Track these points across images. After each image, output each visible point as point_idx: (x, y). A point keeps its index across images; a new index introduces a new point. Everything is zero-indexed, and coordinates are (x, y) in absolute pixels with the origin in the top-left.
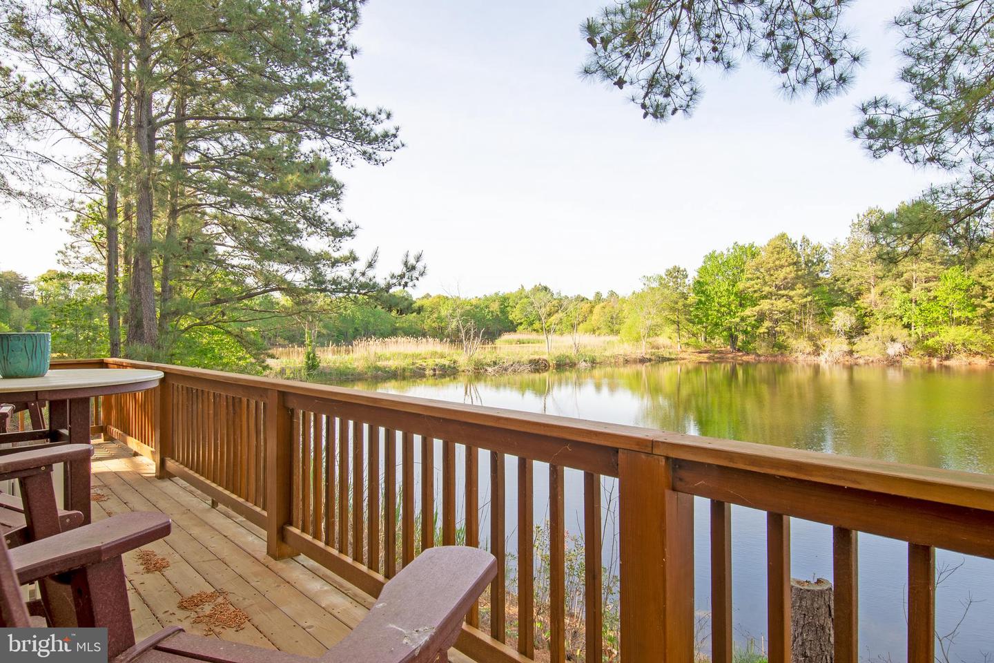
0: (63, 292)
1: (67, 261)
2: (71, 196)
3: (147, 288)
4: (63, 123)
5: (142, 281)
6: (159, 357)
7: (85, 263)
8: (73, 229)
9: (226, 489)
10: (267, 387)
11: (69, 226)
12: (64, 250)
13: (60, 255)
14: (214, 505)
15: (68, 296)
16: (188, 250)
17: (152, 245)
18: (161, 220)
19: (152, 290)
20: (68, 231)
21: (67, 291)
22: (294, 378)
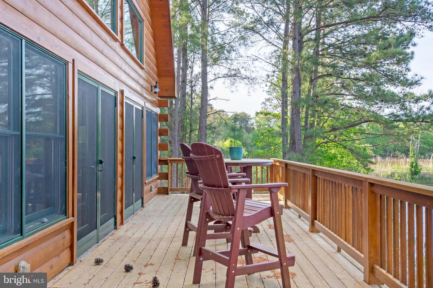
0: (267, 123)
1: (266, 108)
2: (268, 73)
3: (297, 123)
4: (264, 36)
5: (295, 120)
6: (303, 160)
7: (275, 108)
8: (269, 90)
9: (335, 233)
10: (362, 180)
11: (267, 89)
12: (265, 102)
13: (263, 104)
14: (339, 250)
15: (270, 125)
16: (316, 102)
17: (300, 100)
18: (306, 85)
19: (299, 124)
20: (267, 92)
21: (269, 123)
22: (400, 180)
